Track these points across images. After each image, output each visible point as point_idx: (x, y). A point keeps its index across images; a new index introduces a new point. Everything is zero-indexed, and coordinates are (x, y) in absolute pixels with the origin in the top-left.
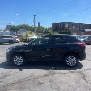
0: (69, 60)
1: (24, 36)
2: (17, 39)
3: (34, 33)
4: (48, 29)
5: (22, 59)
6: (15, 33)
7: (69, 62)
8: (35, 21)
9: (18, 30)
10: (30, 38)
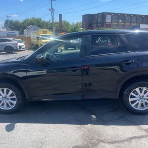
0: (135, 97)
1: (34, 39)
2: (20, 44)
3: (51, 32)
4: (77, 25)
5: (15, 97)
6: (17, 33)
7: (136, 101)
8: (52, 10)
9: (25, 28)
10: (44, 41)
